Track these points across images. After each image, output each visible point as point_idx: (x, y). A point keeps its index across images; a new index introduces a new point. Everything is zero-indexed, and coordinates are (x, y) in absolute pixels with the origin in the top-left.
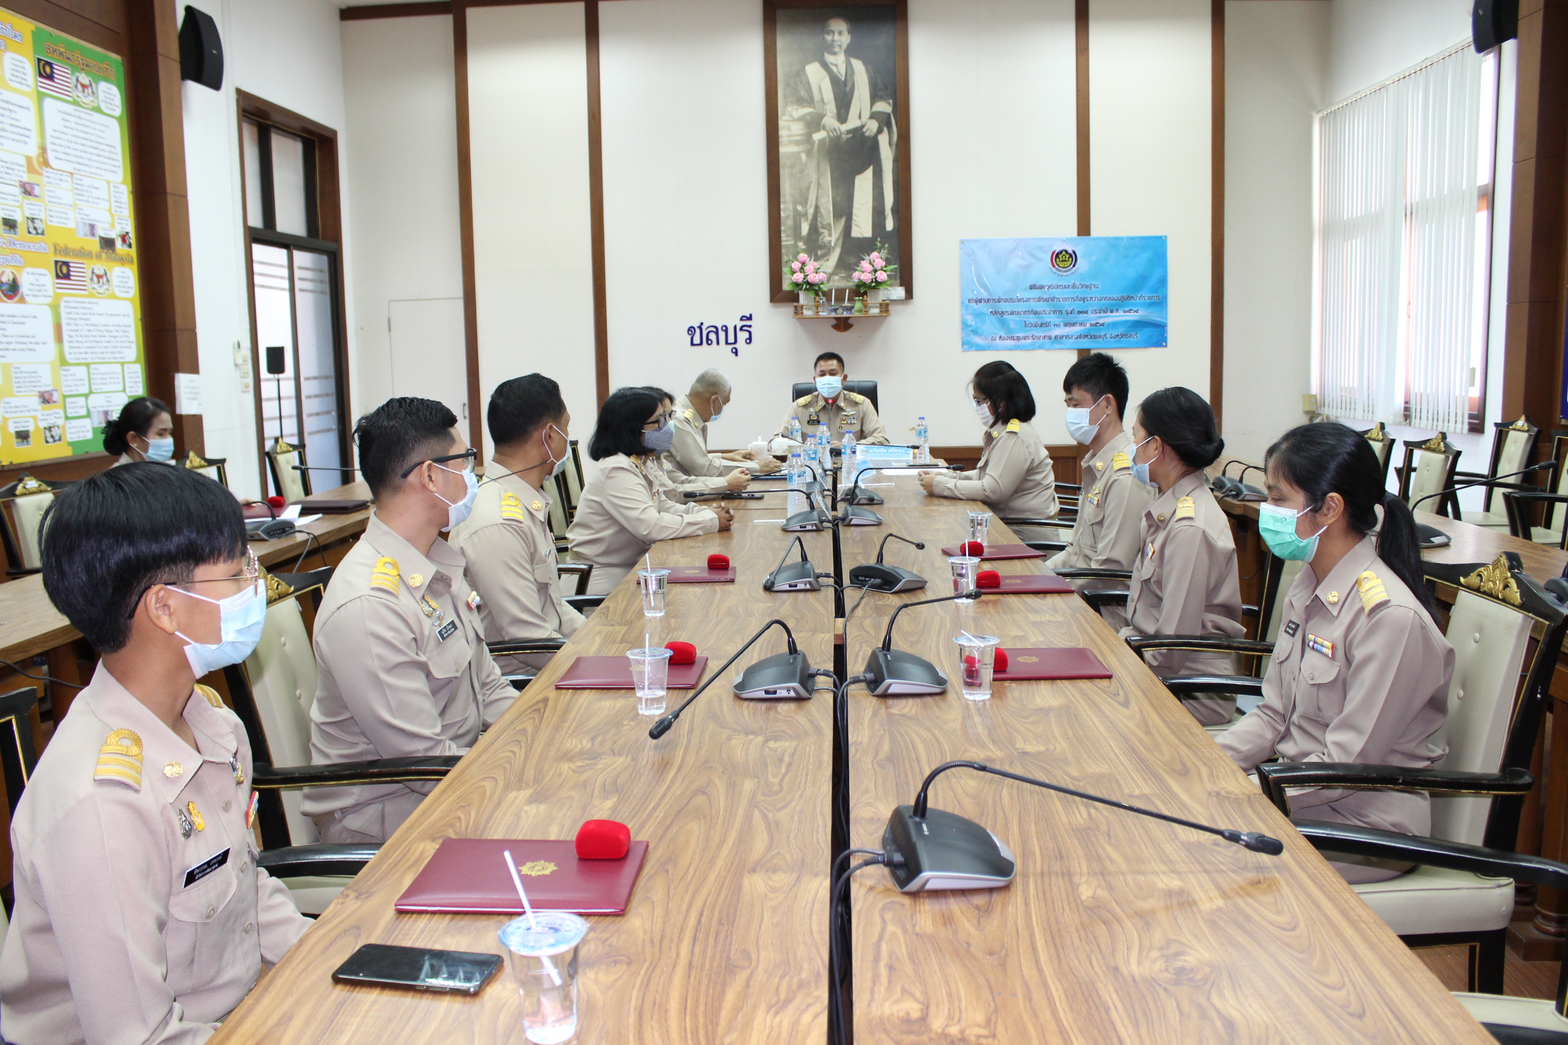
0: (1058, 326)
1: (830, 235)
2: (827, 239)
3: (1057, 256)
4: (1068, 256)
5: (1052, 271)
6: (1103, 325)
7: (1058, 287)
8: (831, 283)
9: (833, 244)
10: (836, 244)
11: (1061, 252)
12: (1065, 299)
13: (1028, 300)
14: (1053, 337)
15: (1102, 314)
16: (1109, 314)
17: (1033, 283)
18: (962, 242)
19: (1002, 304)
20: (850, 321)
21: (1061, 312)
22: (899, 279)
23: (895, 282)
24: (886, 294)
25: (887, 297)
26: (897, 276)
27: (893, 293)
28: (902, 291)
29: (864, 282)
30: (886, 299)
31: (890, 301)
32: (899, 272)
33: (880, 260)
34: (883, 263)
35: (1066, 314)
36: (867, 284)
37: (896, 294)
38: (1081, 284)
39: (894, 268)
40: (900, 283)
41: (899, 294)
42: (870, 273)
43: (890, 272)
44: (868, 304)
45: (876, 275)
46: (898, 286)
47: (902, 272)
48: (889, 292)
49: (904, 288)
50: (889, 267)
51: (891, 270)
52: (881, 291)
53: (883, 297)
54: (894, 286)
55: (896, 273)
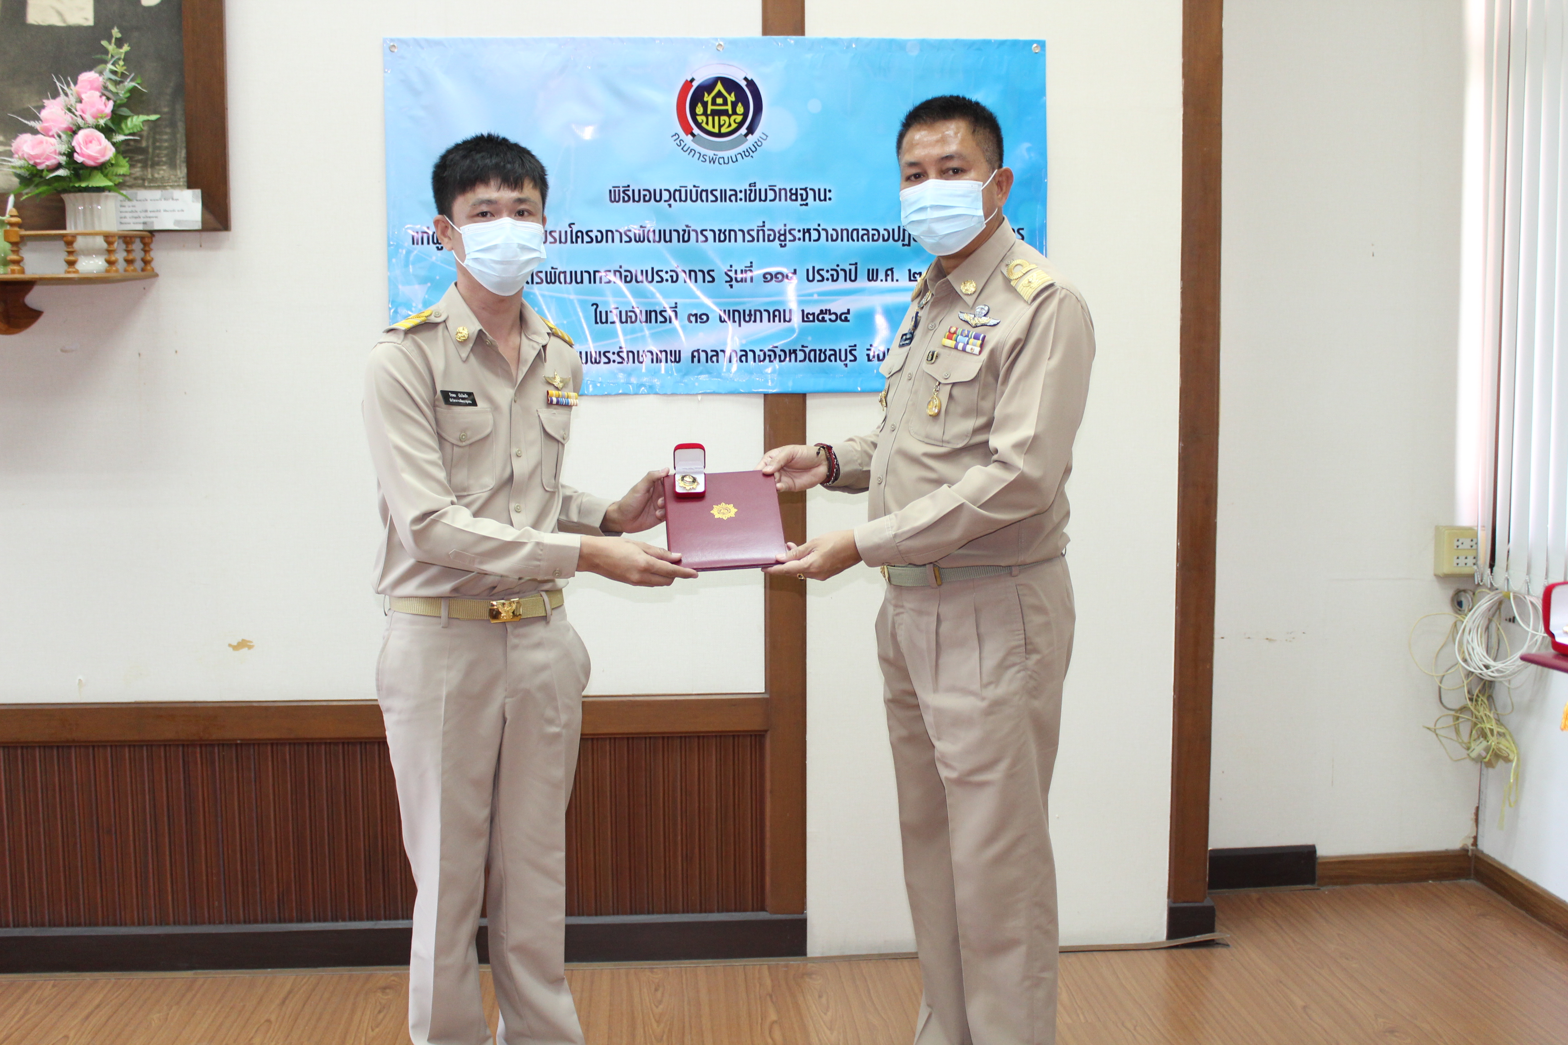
0: (701, 318)
3: (697, 97)
4: (731, 98)
5: (680, 144)
6: (843, 317)
7: (701, 195)
11: (708, 87)
12: (723, 236)
13: (605, 236)
14: (686, 355)
15: (841, 285)
16: (862, 282)
17: (622, 183)
18: (392, 47)
20: (32, 299)
21: (709, 276)
22: (178, 157)
23: (163, 172)
24: (136, 212)
25: (136, 218)
26: (167, 148)
27: (165, 211)
28: (193, 202)
29: (35, 165)
30: (137, 223)
31: (152, 233)
32: (174, 134)
33: (98, 94)
34: (106, 105)
35: (726, 282)
36: (42, 171)
37: (174, 211)
38: (775, 186)
39: (144, 122)
40: (176, 176)
41: (182, 211)
42: (56, 136)
43: (130, 134)
44: (70, 238)
45: (74, 143)
46: (181, 184)
47: (184, 139)
48: (150, 206)
49: (198, 192)
50: (132, 120)
51: (135, 131)
52: (107, 197)
53: (125, 217)
54: (160, 185)
55: (161, 141)
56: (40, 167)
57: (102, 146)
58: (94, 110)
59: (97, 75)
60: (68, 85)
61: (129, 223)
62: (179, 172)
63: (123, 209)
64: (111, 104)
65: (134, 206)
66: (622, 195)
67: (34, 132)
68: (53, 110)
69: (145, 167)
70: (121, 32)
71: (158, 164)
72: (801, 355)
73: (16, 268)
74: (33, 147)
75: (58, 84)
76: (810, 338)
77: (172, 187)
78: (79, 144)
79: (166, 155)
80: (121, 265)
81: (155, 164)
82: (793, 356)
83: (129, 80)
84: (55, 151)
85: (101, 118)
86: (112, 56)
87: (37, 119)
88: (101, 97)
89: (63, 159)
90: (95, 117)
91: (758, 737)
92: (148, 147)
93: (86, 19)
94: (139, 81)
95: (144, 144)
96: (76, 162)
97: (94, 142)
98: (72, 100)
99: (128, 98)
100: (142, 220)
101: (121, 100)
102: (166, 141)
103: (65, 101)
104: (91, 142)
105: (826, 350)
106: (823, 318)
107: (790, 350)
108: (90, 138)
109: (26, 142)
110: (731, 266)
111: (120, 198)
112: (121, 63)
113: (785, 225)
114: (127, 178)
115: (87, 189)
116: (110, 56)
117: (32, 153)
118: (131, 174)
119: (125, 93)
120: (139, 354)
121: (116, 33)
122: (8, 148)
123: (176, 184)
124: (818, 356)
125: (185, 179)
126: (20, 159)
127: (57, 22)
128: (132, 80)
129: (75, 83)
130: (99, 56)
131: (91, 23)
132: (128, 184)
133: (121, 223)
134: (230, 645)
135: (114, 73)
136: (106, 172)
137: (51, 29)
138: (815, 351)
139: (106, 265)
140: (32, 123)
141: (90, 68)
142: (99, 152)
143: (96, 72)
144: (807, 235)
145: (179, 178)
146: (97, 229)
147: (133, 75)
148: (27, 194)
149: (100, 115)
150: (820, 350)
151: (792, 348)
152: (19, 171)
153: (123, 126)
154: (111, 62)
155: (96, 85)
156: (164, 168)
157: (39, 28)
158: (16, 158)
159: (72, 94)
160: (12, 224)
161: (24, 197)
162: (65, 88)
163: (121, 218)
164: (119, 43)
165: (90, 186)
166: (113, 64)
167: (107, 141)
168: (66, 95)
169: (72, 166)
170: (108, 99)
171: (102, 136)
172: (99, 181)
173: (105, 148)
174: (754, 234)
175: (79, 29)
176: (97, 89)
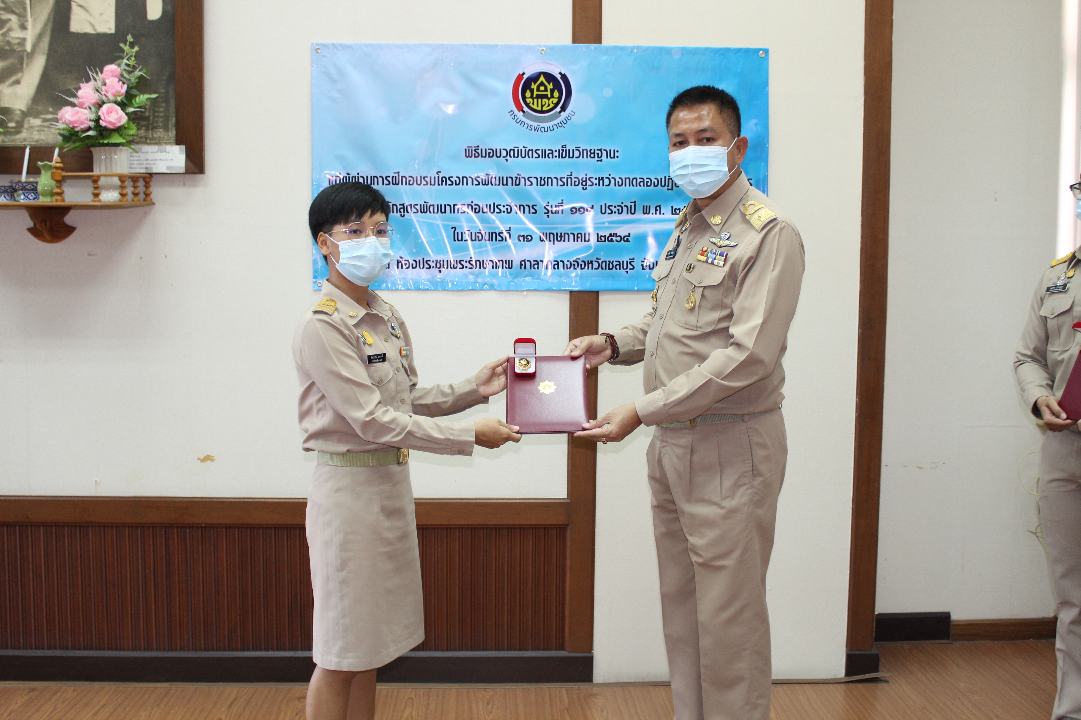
0: (527, 238)
1: (23, 27)
2: (16, 34)
3: (527, 86)
4: (550, 86)
5: (514, 117)
6: (626, 239)
7: (528, 153)
8: (24, 135)
9: (29, 48)
10: (35, 46)
12: (543, 182)
13: (461, 181)
14: (516, 264)
15: (624, 216)
16: (639, 215)
17: (474, 144)
18: (317, 49)
19: (402, 188)
20: (69, 219)
21: (532, 209)
22: (170, 123)
23: (160, 133)
24: (141, 160)
25: (141, 164)
26: (162, 117)
27: (160, 160)
28: (179, 154)
29: (73, 128)
30: (141, 168)
31: (151, 175)
32: (167, 108)
33: (117, 80)
34: (122, 87)
35: (545, 213)
36: (78, 132)
37: (167, 160)
38: (580, 147)
39: (148, 99)
40: (168, 136)
41: (172, 160)
42: (88, 108)
43: (138, 107)
44: (95, 178)
45: (100, 113)
46: (172, 141)
47: (174, 110)
48: (150, 156)
49: (183, 147)
50: (139, 98)
51: (141, 105)
52: (121, 150)
53: (133, 164)
54: (158, 142)
55: (159, 112)
56: (76, 129)
57: (119, 115)
58: (114, 91)
59: (116, 67)
60: (97, 74)
61: (136, 168)
62: (170, 134)
63: (132, 158)
64: (125, 87)
65: (139, 156)
66: (474, 152)
67: (73, 105)
68: (86, 90)
69: (147, 130)
70: (133, 37)
71: (156, 128)
72: (596, 265)
73: (59, 198)
74: (72, 116)
75: (90, 73)
76: (602, 253)
77: (166, 143)
78: (103, 114)
79: (162, 122)
80: (130, 197)
81: (154, 128)
82: (590, 265)
83: (138, 70)
84: (87, 118)
85: (119, 96)
86: (127, 54)
87: (75, 96)
88: (119, 82)
89: (92, 124)
90: (114, 95)
91: (561, 529)
92: (149, 116)
93: (110, 29)
94: (145, 71)
95: (147, 114)
96: (101, 126)
97: (113, 112)
98: (99, 83)
99: (137, 83)
100: (145, 166)
101: (132, 84)
102: (162, 112)
103: (94, 85)
104: (111, 112)
105: (613, 262)
106: (612, 239)
107: (588, 261)
108: (111, 110)
109: (67, 112)
110: (548, 203)
111: (130, 150)
112: (133, 59)
113: (586, 175)
114: (135, 137)
115: (108, 145)
116: (125, 54)
117: (71, 120)
118: (138, 134)
119: (135, 79)
120: (141, 258)
121: (130, 38)
122: (55, 116)
123: (168, 142)
124: (609, 265)
125: (175, 138)
126: (63, 123)
127: (89, 30)
128: (140, 71)
129: (102, 72)
130: (118, 54)
131: (113, 31)
132: (136, 141)
133: (131, 168)
134: (199, 459)
135: (128, 65)
136: (121, 133)
137: (86, 35)
138: (606, 262)
139: (120, 196)
140: (72, 100)
141: (111, 62)
142: (116, 119)
143: (116, 65)
144: (601, 182)
145: (171, 138)
146: (114, 171)
147: (140, 67)
148: (67, 147)
149: (118, 94)
150: (610, 262)
151: (590, 260)
152: (62, 132)
153: (133, 102)
154: (126, 58)
155: (115, 73)
156: (161, 130)
157: (78, 35)
158: (60, 123)
159: (99, 80)
160: (57, 168)
161: (66, 150)
162: (95, 75)
163: (130, 164)
164: (132, 45)
165: (110, 142)
166: (128, 59)
167: (122, 112)
168: (95, 80)
169: (98, 129)
170: (124, 83)
171: (119, 108)
172: (116, 139)
173: (121, 117)
174: (565, 180)
175: (105, 35)
176: (116, 76)
